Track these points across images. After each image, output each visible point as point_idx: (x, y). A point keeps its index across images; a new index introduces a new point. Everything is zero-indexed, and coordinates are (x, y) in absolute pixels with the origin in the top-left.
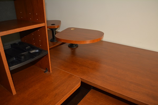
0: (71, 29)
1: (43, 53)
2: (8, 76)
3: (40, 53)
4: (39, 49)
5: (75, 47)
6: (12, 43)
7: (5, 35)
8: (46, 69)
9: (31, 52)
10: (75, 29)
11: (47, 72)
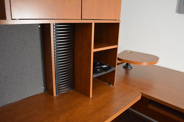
0: (128, 52)
5: (129, 68)
8: (111, 82)
10: (131, 52)
11: (111, 85)
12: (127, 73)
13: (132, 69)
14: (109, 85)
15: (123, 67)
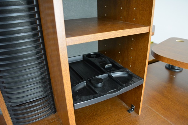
0: (177, 40)
1: (134, 82)
2: (69, 117)
3: (130, 82)
4: (127, 72)
5: (177, 71)
6: (85, 54)
7: (76, 43)
8: (132, 106)
9: (113, 75)
10: (183, 41)
11: (133, 113)
12: (171, 80)
13: (181, 71)
14: (129, 111)
15: (166, 68)
